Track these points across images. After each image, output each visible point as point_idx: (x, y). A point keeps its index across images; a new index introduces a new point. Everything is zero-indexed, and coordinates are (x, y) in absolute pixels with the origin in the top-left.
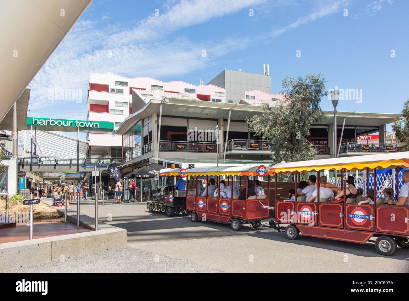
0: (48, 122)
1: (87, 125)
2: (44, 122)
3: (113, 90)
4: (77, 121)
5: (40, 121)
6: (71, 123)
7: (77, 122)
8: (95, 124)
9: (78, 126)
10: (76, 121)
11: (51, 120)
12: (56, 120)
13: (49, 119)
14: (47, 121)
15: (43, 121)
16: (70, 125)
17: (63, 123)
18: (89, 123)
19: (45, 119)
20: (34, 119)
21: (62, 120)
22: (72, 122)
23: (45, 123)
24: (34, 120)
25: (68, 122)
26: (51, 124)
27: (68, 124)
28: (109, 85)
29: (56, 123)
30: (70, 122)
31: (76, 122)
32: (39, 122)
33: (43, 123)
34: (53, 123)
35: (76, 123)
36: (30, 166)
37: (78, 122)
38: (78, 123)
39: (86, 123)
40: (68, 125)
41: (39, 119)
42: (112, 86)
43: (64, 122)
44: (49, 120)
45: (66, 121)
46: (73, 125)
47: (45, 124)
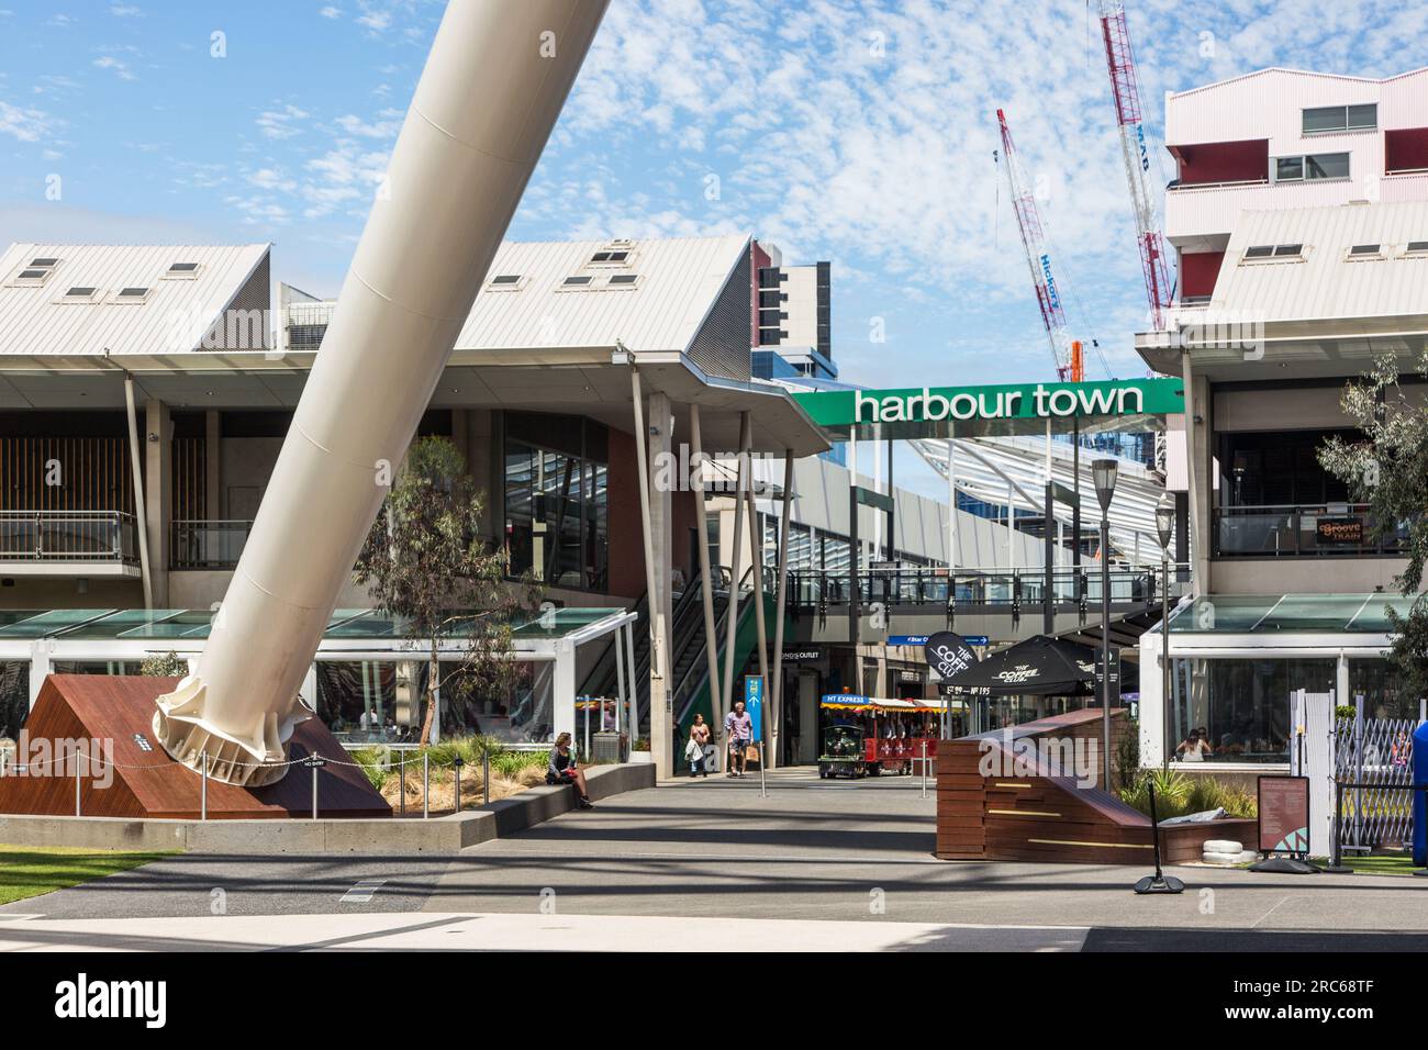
0: (918, 407)
1: (1089, 402)
2: (900, 407)
3: (1291, 169)
4: (1040, 388)
5: (884, 403)
6: (1016, 402)
7: (1040, 393)
8: (1122, 392)
9: (1047, 414)
10: (1034, 387)
11: (931, 394)
12: (949, 392)
13: (919, 392)
14: (911, 401)
15: (895, 404)
16: (1009, 414)
17: (979, 405)
18: (1097, 393)
19: (904, 393)
20: (858, 394)
21: (975, 391)
22: (1018, 394)
23: (906, 414)
24: (859, 401)
25: (1000, 396)
26: (927, 414)
27: (1003, 408)
28: (1267, 140)
29: (950, 406)
30: (1010, 397)
31: (1035, 394)
32: (881, 408)
33: (896, 412)
34: (936, 407)
35: (1036, 398)
36: (847, 618)
37: (1047, 394)
38: (1046, 400)
39: (1081, 393)
40: (999, 413)
41: (881, 394)
42: (1287, 142)
43: (982, 397)
44: (918, 398)
45: (991, 392)
46: (1025, 412)
47: (903, 418)
